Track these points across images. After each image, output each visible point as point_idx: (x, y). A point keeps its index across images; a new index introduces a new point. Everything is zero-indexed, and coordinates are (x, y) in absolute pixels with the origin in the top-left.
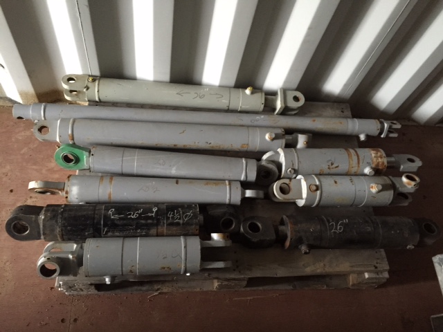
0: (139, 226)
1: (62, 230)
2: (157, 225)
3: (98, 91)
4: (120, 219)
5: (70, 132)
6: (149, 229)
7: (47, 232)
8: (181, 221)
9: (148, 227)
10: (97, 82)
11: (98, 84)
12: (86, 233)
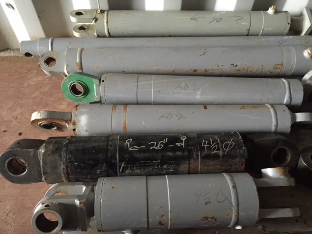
0: (165, 160)
1: (67, 167)
2: (189, 158)
3: (107, 22)
4: (141, 151)
5: (78, 60)
6: (178, 165)
7: (49, 171)
8: (220, 153)
9: (177, 161)
10: (106, 13)
11: (107, 15)
12: (98, 171)
